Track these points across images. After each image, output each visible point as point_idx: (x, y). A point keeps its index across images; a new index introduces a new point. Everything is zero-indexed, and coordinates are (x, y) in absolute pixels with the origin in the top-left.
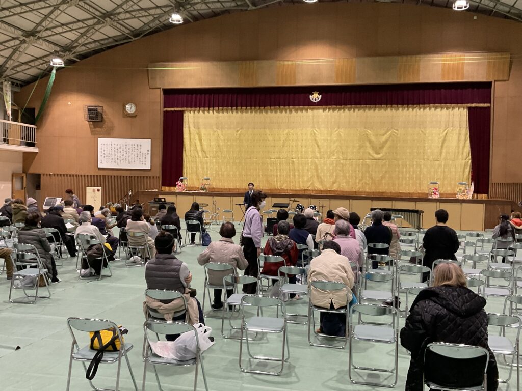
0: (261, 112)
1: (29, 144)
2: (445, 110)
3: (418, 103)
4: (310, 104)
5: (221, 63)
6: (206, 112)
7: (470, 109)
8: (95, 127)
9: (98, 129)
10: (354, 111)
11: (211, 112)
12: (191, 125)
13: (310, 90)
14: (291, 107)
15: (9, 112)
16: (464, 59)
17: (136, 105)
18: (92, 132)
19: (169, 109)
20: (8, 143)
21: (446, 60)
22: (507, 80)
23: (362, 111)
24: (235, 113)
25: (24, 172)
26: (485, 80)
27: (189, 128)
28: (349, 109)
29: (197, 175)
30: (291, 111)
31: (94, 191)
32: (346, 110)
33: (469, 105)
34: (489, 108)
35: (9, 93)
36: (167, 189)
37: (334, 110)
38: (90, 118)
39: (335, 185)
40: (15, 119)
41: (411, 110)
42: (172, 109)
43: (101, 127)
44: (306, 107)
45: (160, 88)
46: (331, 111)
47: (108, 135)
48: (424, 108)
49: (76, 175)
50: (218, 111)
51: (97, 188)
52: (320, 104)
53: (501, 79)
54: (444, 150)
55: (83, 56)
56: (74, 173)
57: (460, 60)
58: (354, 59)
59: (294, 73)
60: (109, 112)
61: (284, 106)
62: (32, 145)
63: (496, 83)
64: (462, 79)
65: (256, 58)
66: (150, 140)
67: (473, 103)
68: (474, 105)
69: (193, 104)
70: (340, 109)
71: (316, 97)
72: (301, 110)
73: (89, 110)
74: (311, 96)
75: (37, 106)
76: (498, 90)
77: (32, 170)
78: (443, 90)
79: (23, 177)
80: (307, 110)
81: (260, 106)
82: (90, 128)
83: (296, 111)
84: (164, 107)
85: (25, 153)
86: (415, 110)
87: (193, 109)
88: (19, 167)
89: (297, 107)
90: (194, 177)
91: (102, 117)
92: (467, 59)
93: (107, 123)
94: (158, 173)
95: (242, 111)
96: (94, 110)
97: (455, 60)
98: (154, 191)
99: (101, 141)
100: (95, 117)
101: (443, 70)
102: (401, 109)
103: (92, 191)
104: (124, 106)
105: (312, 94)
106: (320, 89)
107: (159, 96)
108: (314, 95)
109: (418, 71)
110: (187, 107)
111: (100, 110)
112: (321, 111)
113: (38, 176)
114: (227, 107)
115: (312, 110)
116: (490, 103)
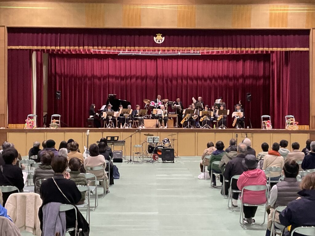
4: (154, 45)
13: (154, 32)
14: (137, 48)
16: (288, 10)
19: (13, 48)
21: (273, 10)
26: (304, 28)
33: (292, 49)
34: (308, 52)
36: (13, 126)
42: (17, 47)
44: (151, 48)
45: (4, 26)
52: (163, 45)
57: (284, 10)
58: (194, 6)
59: (140, 16)
61: (130, 46)
63: (313, 30)
64: (286, 26)
67: (294, 47)
71: (159, 39)
84: (9, 45)
87: (39, 47)
89: (142, 48)
92: (290, 10)
97: (281, 10)
98: (2, 128)
101: (271, 18)
105: (156, 36)
107: (3, 34)
108: (158, 37)
109: (250, 18)
110: (32, 45)
116: (309, 47)
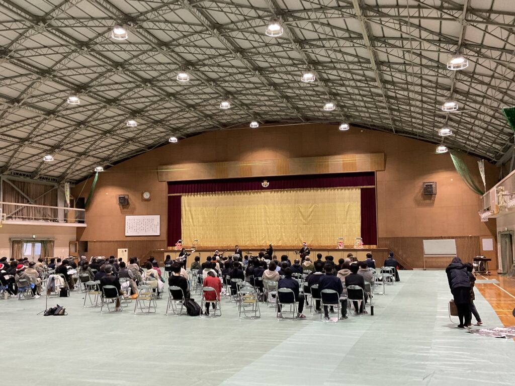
0: (231, 194)
1: (80, 222)
2: (347, 191)
3: (330, 186)
4: (262, 188)
5: (203, 164)
6: (196, 196)
7: (362, 189)
8: (123, 208)
9: (125, 210)
10: (290, 192)
11: (199, 196)
12: (186, 205)
13: (262, 179)
14: (250, 191)
15: (68, 202)
17: (150, 193)
18: (121, 212)
19: (171, 195)
20: (67, 222)
22: (384, 170)
23: (295, 192)
24: (214, 196)
25: (77, 240)
26: (370, 171)
27: (185, 207)
28: (287, 191)
29: (190, 238)
30: (250, 193)
31: (123, 251)
32: (285, 192)
33: (362, 187)
34: (374, 188)
35: (68, 190)
36: (170, 248)
37: (278, 192)
38: (120, 203)
39: (280, 242)
40: (72, 206)
41: (326, 190)
42: (174, 195)
43: (128, 208)
44: (260, 191)
45: (165, 181)
46: (276, 193)
47: (132, 213)
48: (334, 190)
49: (111, 241)
50: (203, 195)
51: (124, 250)
52: (268, 188)
53: (380, 170)
54: (348, 217)
55: (116, 163)
56: (110, 240)
57: (353, 158)
58: (288, 160)
59: (251, 169)
60: (133, 199)
61: (246, 190)
62: (83, 222)
63: (377, 172)
64: (356, 170)
65: (226, 160)
66: (159, 216)
67: (363, 186)
68: (365, 187)
69: (187, 191)
70: (281, 191)
71: (265, 184)
72: (257, 193)
73: (120, 198)
74: (262, 184)
75: (86, 196)
76: (379, 176)
77: (83, 239)
78: (345, 178)
79: (76, 244)
80: (260, 193)
81: (230, 191)
82: (121, 209)
83: (254, 193)
84: (169, 193)
85: (78, 228)
86: (328, 191)
87: (187, 194)
88: (74, 237)
89: (254, 191)
90: (189, 239)
91: (128, 202)
93: (131, 206)
94: (165, 237)
95: (218, 194)
96: (123, 198)
98: (162, 250)
99: (127, 217)
100: (124, 202)
101: (343, 165)
102: (319, 190)
103: (121, 252)
104: (142, 194)
105: (263, 182)
106: (268, 179)
107: (165, 186)
109: (328, 165)
110: (183, 193)
111: (126, 197)
112: (269, 193)
113: (86, 243)
114: (209, 192)
115: (264, 192)
116: (374, 185)
